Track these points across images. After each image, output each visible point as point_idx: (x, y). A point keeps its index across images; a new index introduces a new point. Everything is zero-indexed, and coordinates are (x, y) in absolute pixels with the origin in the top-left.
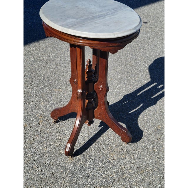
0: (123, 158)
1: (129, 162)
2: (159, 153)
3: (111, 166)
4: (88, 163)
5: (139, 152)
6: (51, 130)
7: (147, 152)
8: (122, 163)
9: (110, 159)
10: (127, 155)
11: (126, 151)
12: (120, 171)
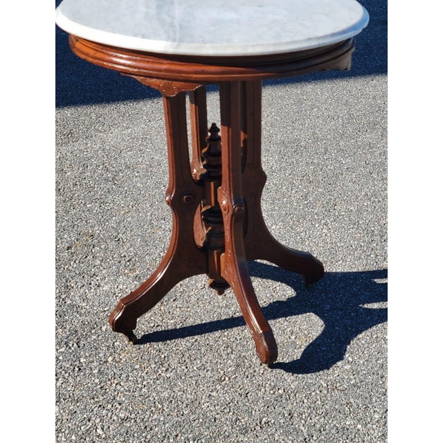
0: (137, 367)
1: (140, 380)
2: (226, 389)
3: (95, 371)
4: (64, 349)
5: (186, 370)
6: (75, 265)
7: (203, 376)
8: (124, 376)
9: (110, 359)
10: (153, 366)
11: (163, 356)
12: (99, 387)
